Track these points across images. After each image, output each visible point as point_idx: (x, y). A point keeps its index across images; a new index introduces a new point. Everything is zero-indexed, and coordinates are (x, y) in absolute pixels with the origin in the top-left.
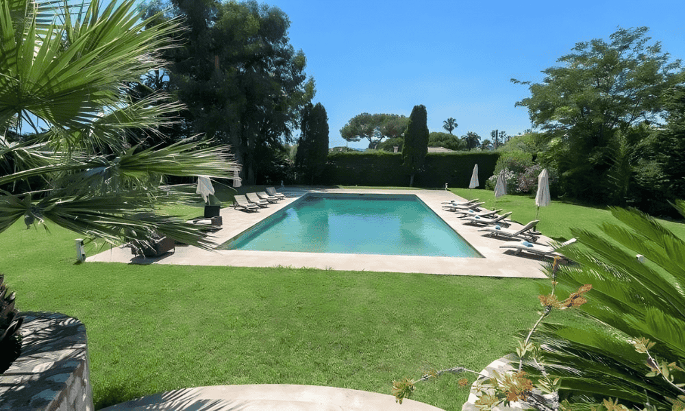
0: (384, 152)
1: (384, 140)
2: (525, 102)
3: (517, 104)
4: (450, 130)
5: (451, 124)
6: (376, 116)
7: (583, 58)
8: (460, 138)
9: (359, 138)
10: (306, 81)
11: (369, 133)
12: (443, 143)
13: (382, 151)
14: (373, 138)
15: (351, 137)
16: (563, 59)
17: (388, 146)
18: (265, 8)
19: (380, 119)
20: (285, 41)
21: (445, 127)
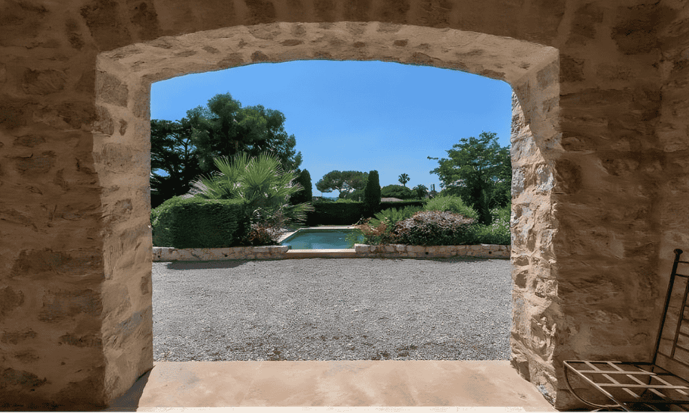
0: (352, 201)
1: (352, 191)
2: (436, 171)
3: (431, 172)
4: (405, 182)
5: (404, 178)
6: (344, 172)
7: (467, 146)
8: (411, 189)
9: (331, 189)
10: (296, 154)
11: (340, 186)
12: (398, 194)
13: (350, 201)
14: (343, 190)
15: (325, 189)
16: (456, 146)
17: (354, 197)
18: (270, 111)
19: (347, 175)
20: (281, 130)
21: (400, 181)
